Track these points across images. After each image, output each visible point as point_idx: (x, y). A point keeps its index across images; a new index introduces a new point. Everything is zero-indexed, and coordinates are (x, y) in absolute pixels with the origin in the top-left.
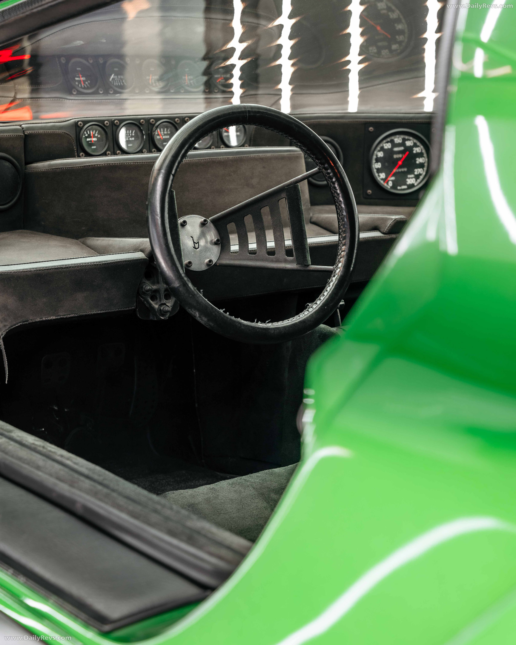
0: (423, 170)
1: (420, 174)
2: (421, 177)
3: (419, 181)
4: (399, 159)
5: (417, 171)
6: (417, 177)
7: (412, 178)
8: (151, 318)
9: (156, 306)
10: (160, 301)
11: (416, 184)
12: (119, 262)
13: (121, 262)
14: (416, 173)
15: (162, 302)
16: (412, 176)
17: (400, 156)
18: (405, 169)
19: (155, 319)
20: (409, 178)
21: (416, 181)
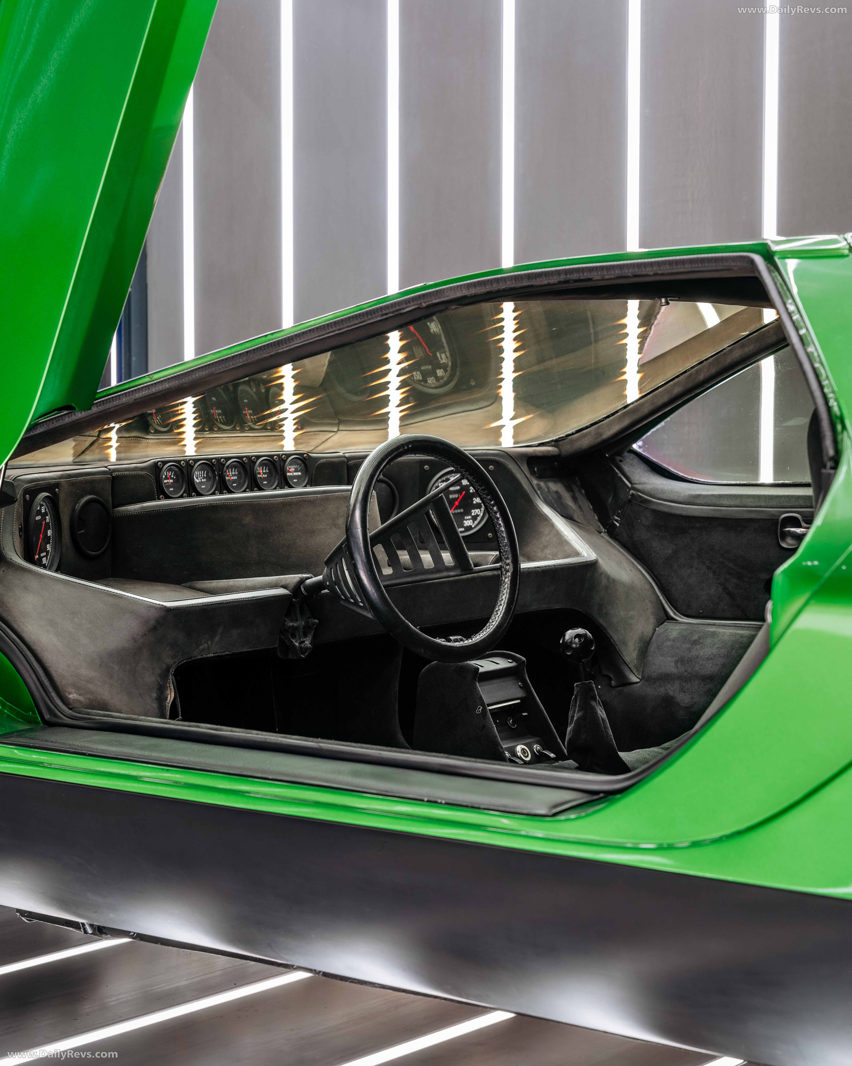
0: (481, 510)
1: (478, 516)
2: (479, 518)
3: (476, 522)
4: (455, 499)
5: (475, 512)
6: (474, 518)
7: (469, 519)
8: (290, 657)
9: (297, 644)
10: (300, 639)
11: (473, 526)
12: (269, 597)
13: (270, 597)
14: (473, 514)
15: (302, 640)
16: (470, 517)
17: (456, 496)
18: (462, 510)
19: (295, 658)
20: (466, 520)
21: (474, 522)
